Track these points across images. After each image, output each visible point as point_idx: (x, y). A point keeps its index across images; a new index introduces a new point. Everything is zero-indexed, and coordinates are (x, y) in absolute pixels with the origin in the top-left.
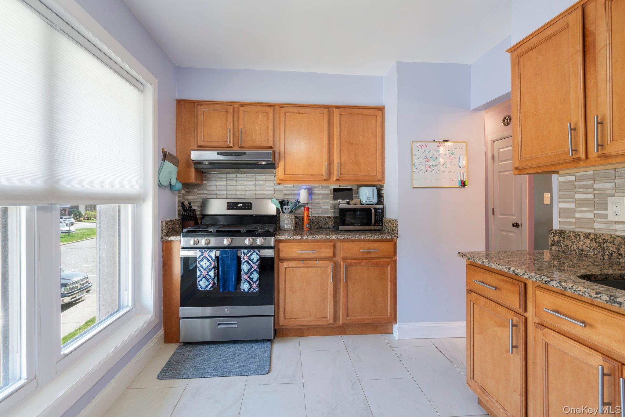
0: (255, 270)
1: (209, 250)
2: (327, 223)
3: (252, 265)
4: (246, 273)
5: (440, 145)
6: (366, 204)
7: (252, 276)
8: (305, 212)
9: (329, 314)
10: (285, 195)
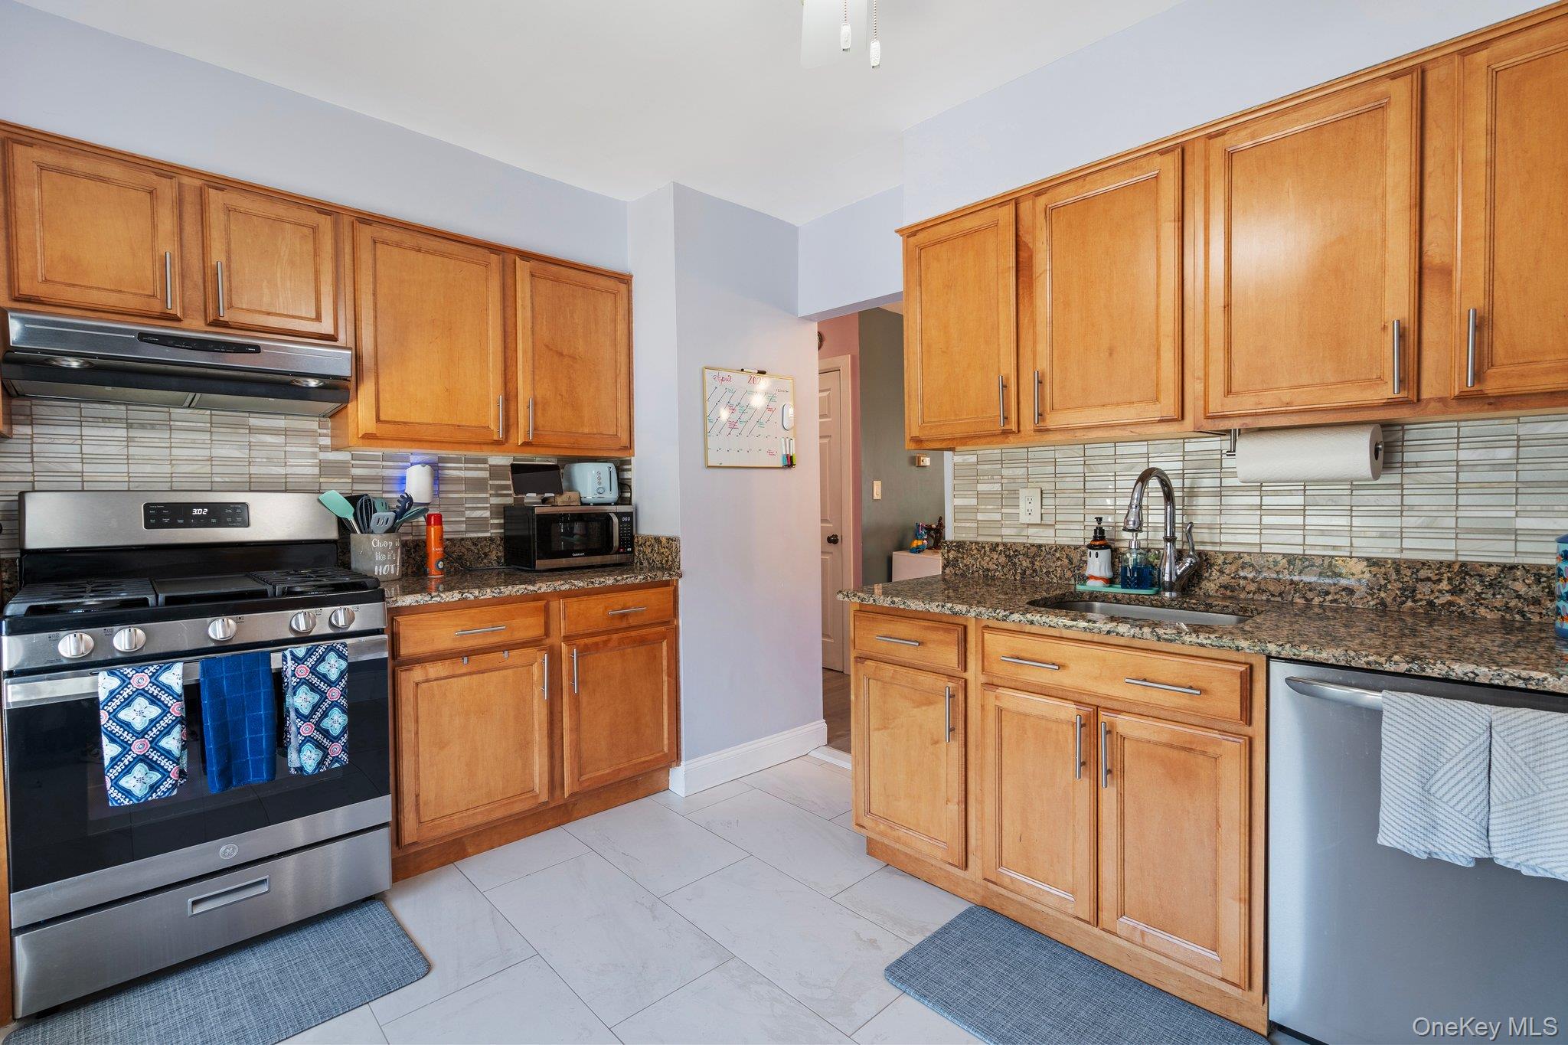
0: (334, 704)
1: (152, 665)
2: (486, 555)
3: (323, 692)
4: (306, 717)
5: (752, 381)
6: (595, 504)
7: (326, 723)
8: (432, 529)
9: (537, 780)
10: (356, 480)
